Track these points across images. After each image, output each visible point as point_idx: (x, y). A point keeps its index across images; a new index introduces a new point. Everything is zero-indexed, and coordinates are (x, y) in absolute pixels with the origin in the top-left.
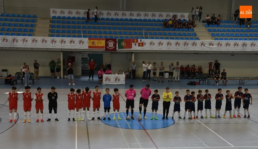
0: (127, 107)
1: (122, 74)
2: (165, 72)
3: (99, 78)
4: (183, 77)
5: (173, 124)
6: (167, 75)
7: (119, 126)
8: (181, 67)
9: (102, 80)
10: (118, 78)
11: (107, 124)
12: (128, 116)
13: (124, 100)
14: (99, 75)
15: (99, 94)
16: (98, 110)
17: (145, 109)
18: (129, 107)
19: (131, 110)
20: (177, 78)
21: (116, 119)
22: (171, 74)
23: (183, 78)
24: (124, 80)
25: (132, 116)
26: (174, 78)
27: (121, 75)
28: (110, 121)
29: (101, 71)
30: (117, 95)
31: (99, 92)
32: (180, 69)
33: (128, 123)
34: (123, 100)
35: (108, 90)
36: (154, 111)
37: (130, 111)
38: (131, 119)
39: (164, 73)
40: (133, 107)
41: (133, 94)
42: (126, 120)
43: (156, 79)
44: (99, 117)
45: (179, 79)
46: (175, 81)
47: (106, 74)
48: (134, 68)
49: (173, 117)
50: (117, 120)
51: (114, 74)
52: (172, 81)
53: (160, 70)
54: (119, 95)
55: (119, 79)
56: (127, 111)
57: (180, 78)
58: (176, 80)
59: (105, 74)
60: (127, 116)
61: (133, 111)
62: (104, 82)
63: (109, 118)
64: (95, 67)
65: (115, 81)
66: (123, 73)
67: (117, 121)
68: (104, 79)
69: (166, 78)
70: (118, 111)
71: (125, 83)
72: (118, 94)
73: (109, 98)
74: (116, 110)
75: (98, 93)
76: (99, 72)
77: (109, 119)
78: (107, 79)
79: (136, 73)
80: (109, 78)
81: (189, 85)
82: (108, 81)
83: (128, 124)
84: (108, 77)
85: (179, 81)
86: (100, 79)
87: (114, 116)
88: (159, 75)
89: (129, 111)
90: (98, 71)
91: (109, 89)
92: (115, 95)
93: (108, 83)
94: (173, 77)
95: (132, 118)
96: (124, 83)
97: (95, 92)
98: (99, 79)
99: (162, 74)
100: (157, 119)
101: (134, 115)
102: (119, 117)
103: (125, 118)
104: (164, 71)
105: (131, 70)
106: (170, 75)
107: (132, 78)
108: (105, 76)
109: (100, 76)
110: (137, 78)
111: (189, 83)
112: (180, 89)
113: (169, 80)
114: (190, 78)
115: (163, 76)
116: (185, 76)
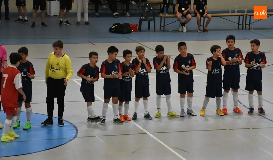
4: (97, 12)
5: (74, 138)
20: (83, 15)
23: (97, 14)
26: (75, 15)
39: (48, 2)
43: (26, 18)
45: (86, 19)
46: (78, 23)
52: (67, 22)
57: (90, 15)
58: (79, 19)
69: (52, 14)
81: (113, 32)
85: (87, 23)
88: (34, 8)
94: (70, 11)
106: (62, 8)
111: (114, 27)
112: (90, 43)
113: (61, 20)
114: (116, 15)
115: (45, 9)
116: (103, 9)
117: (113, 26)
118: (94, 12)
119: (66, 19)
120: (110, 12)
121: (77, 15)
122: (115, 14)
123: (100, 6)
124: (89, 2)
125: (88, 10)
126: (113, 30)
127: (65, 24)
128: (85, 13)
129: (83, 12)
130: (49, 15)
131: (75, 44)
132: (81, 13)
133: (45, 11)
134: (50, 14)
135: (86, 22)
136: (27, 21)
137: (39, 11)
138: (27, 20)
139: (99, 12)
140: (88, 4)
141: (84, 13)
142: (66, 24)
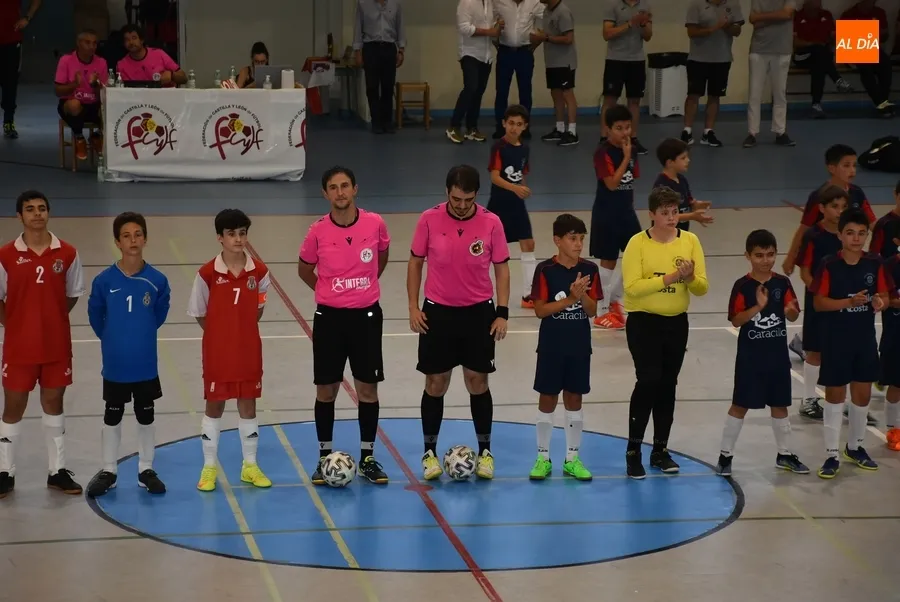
0: (326, 375)
1: (277, 84)
2: (661, 61)
3: (67, 118)
4: (816, 101)
5: (729, 521)
6: (671, 90)
7: (250, 540)
8: (798, 15)
9: (98, 139)
10: (245, 120)
11: (144, 535)
12: (334, 457)
13: (296, 313)
14: (71, 93)
15: (57, 268)
16: (55, 406)
17: (481, 392)
18: (340, 378)
19: (362, 406)
20: (767, 113)
21: (224, 481)
22: (708, 77)
23: (817, 108)
24: (297, 138)
25: (366, 453)
26: (741, 112)
27: (267, 91)
28: (156, 499)
29: (86, 61)
30: (245, 275)
31: (55, 244)
32: (790, 26)
33: (337, 516)
34: (290, 316)
35: (131, 228)
36: (560, 408)
37: (346, 407)
38: (357, 487)
39: (651, 73)
40: (370, 371)
41: (367, 256)
42: (313, 492)
43: (572, 128)
44: (64, 473)
45: (780, 124)
46: (751, 139)
47: (128, 84)
48: (382, 32)
49: (725, 462)
50: (237, 493)
51: (206, 83)
52: (711, 137)
53: (612, 39)
54: (260, 271)
55: (247, 131)
56: (324, 414)
57: (793, 113)
58: (754, 126)
59: (121, 89)
60: (325, 453)
61: (375, 406)
62: (118, 161)
63: (148, 477)
64: (24, 23)
65: (219, 144)
66: (288, 76)
67: (232, 501)
68: (114, 130)
69: (665, 112)
70: (249, 412)
71: (302, 167)
72: (250, 266)
73: (147, 300)
74: (231, 404)
75: (50, 254)
76: (67, 66)
77: (152, 484)
78: (138, 132)
79: (401, 76)
80: (158, 120)
81: (872, 168)
82: (154, 147)
83: (330, 522)
84: (147, 116)
85: (782, 140)
86: (77, 131)
87: (210, 461)
88: (606, 92)
89: (338, 415)
90: (57, 55)
91: (140, 221)
92: (221, 267)
93: (148, 163)
95: (372, 473)
96: (295, 163)
97: (20, 246)
98: (68, 131)
99: (625, 77)
100: (586, 474)
101: (387, 442)
102: (251, 470)
103: (305, 477)
104: (650, 47)
105: (357, 46)
107: (368, 119)
108: (119, 100)
109: (74, 104)
110: (409, 123)
111: (876, 150)
112: (790, 205)
113: (688, 130)
114: (888, 109)
115: (642, 95)
116: (840, 91)
117: (873, 148)
118: (809, 99)
119: (706, 127)
120: (865, 99)
121: (749, 113)
122: (881, 107)
123: (828, 80)
124: (791, 67)
125: (787, 94)
126: (873, 162)
127: (702, 142)
128: (775, 106)
129: (770, 101)
130: (655, 116)
131: (736, 209)
132: (762, 105)
133: (642, 102)
134: (657, 113)
135: (778, 134)
136: (575, 138)
137: (622, 100)
138: (574, 134)
139: (826, 99)
140: (789, 74)
141: (772, 105)
142: (707, 143)
